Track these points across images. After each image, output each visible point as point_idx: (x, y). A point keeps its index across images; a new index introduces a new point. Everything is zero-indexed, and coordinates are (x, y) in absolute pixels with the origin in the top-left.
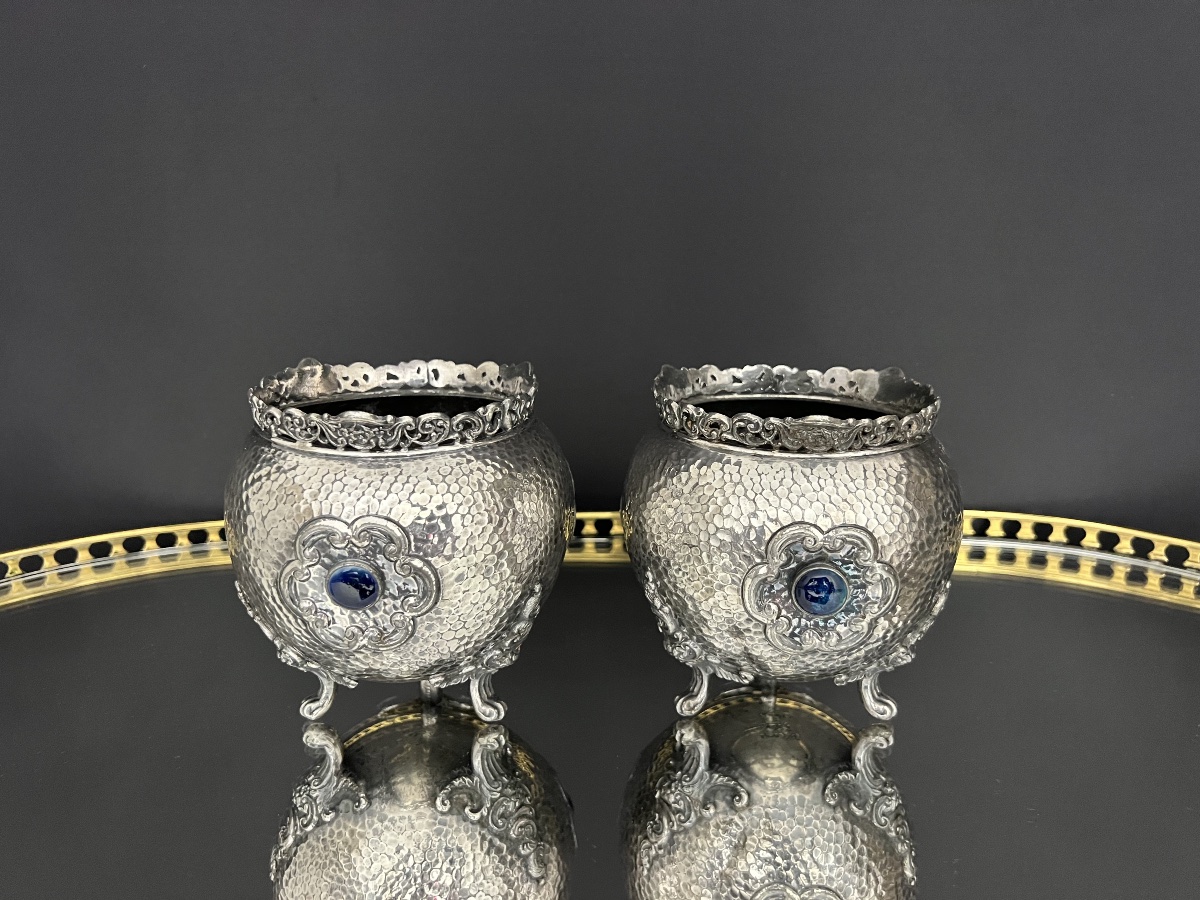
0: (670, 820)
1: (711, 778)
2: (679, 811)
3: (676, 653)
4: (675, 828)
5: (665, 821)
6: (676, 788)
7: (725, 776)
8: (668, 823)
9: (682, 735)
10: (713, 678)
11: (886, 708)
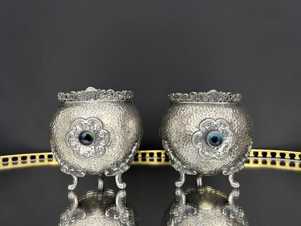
0: (174, 220)
1: (186, 207)
2: (177, 217)
3: (174, 167)
4: (176, 222)
5: (173, 220)
6: (176, 210)
7: (190, 205)
8: (174, 221)
9: (177, 192)
10: (186, 174)
11: (236, 184)
